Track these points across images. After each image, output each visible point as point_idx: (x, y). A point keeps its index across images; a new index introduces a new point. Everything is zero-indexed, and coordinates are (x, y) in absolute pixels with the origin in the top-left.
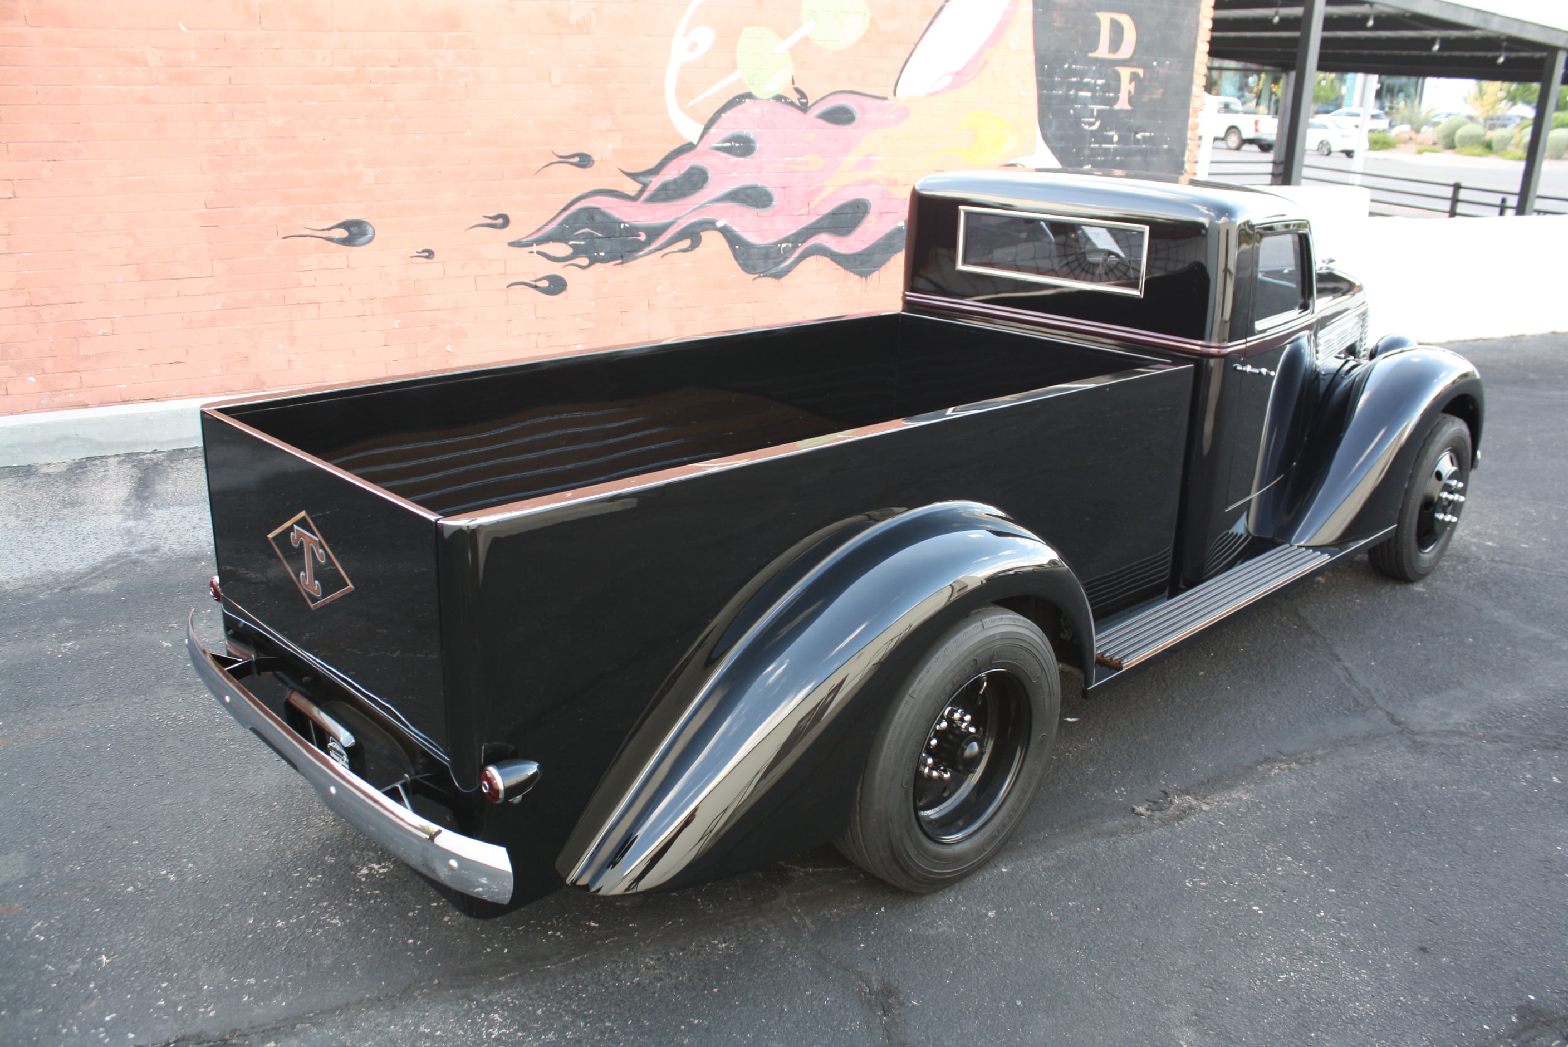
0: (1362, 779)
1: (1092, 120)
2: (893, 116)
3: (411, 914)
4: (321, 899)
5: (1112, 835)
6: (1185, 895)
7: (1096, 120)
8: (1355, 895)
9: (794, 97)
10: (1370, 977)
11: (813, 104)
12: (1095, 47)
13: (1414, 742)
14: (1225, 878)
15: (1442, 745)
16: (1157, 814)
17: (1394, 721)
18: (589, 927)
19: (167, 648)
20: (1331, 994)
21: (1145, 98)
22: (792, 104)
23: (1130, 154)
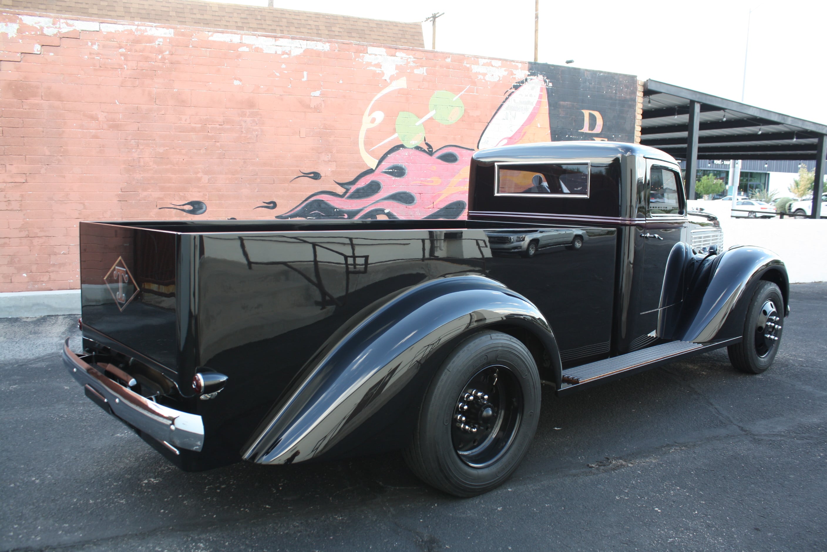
0: (723, 454)
3: (166, 500)
4: (118, 492)
5: (574, 476)
6: (615, 502)
8: (717, 504)
9: (425, 148)
10: (724, 541)
11: (435, 152)
12: (582, 127)
13: (754, 439)
14: (639, 495)
15: (771, 440)
16: (602, 467)
17: (742, 429)
18: (265, 508)
19: (67, 389)
20: (700, 548)
22: (424, 151)
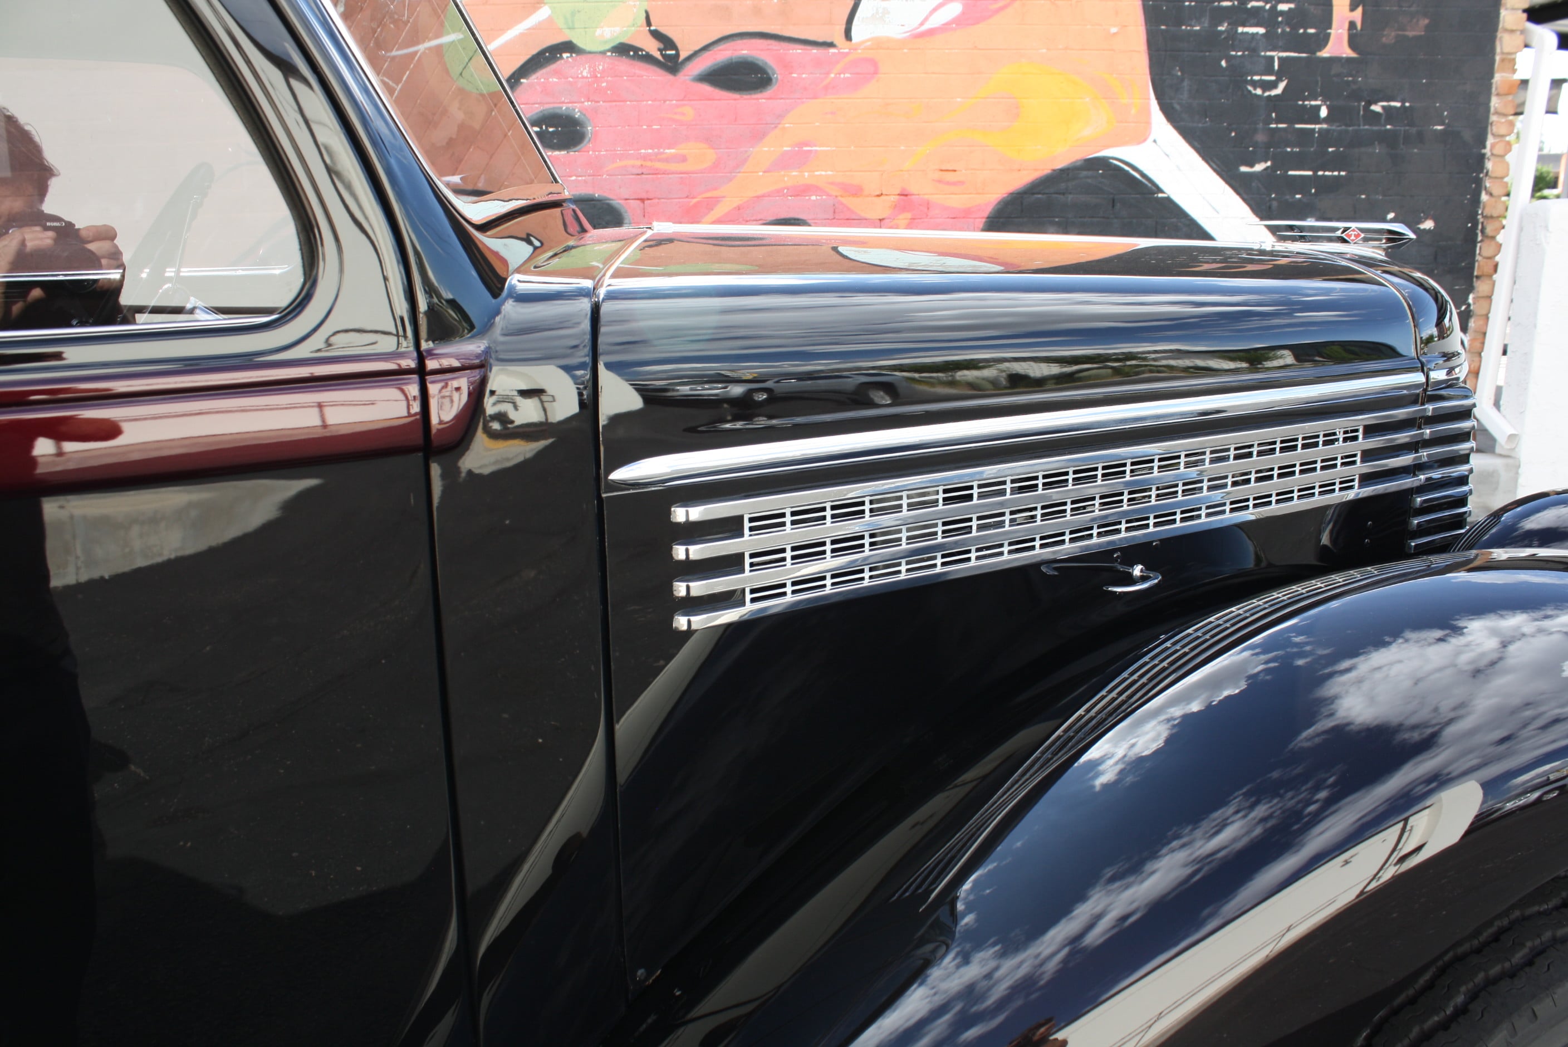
1: (1273, 78)
2: (847, 75)
7: (1279, 80)
9: (652, 47)
11: (689, 58)
21: (1389, 36)
22: (648, 58)
23: (1358, 141)
